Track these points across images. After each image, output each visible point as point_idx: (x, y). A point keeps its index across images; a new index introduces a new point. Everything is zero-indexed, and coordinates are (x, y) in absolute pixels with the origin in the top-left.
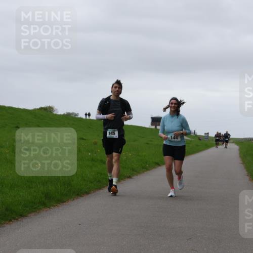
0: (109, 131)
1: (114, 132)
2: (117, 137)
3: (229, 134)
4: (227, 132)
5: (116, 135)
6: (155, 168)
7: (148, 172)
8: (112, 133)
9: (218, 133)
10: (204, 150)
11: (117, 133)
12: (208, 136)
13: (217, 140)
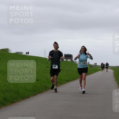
0: (54, 66)
1: (56, 66)
2: (57, 68)
3: (108, 64)
4: (107, 63)
5: (57, 67)
6: (67, 83)
7: (62, 85)
8: (55, 67)
9: (102, 63)
10: (94, 73)
11: (57, 66)
12: (96, 65)
13: (102, 67)
